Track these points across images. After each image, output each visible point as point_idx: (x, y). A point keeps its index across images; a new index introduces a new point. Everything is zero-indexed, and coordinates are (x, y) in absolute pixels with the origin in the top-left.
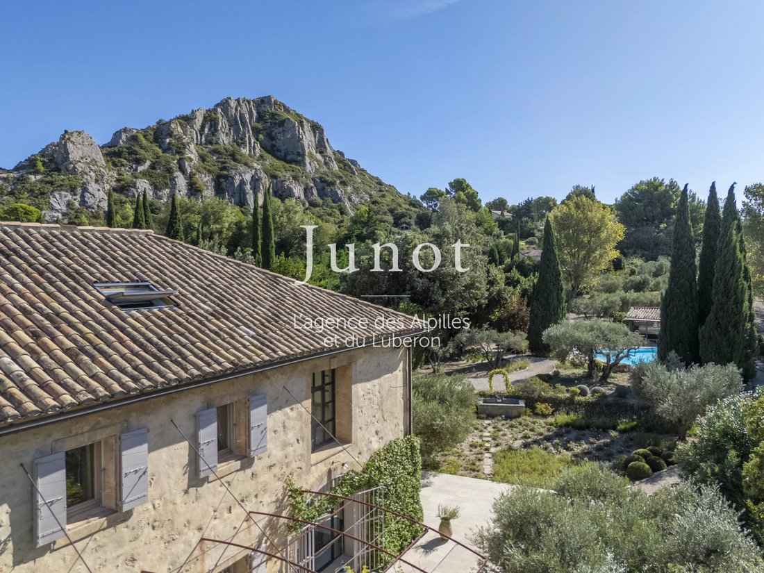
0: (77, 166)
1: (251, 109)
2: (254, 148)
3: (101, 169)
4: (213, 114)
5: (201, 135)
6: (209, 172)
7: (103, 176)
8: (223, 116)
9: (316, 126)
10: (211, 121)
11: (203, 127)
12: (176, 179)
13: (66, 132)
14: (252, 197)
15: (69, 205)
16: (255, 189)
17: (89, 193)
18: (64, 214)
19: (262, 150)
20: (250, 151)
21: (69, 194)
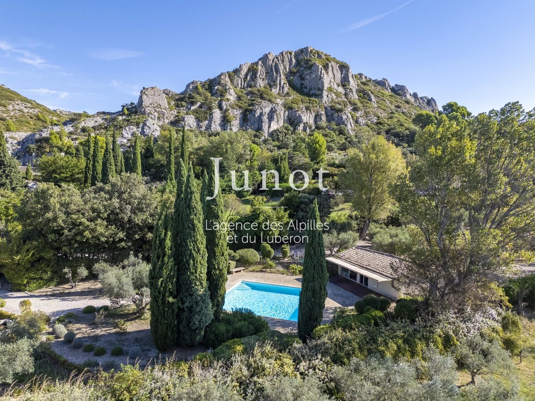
0: (146, 110)
1: (291, 58)
2: (283, 88)
3: (163, 110)
4: (255, 66)
5: (245, 81)
6: (240, 107)
7: (164, 115)
8: (262, 67)
9: (343, 66)
10: (253, 71)
11: (246, 75)
12: (213, 114)
13: (144, 88)
14: (267, 124)
15: (133, 134)
16: (271, 119)
17: (147, 126)
18: (129, 140)
19: (290, 88)
20: (280, 90)
21: (135, 127)
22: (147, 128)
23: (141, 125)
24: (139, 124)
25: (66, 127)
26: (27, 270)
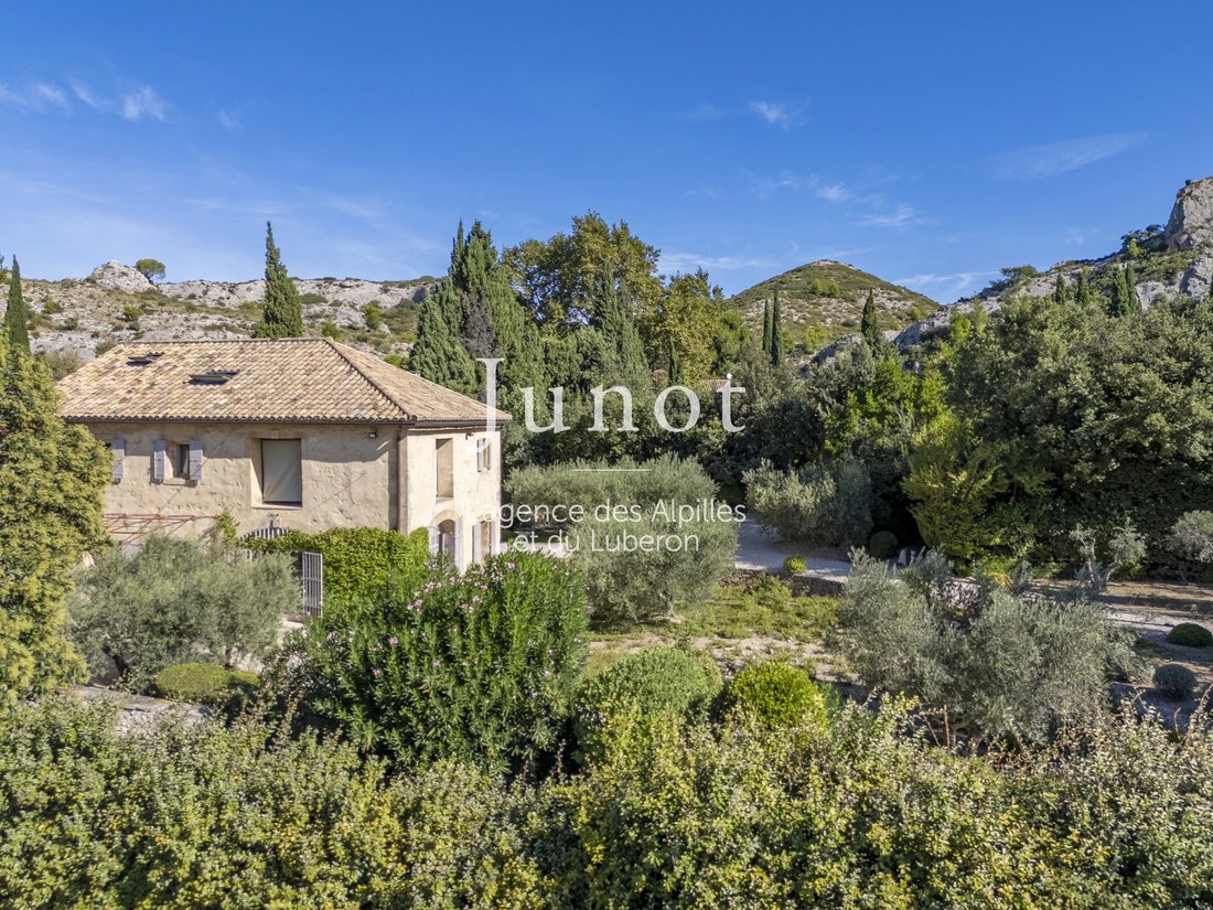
0: (1194, 236)
13: (1187, 182)
17: (1198, 277)
21: (1160, 284)
22: (1197, 281)
23: (1180, 276)
24: (1173, 273)
25: (984, 303)
26: (977, 519)
